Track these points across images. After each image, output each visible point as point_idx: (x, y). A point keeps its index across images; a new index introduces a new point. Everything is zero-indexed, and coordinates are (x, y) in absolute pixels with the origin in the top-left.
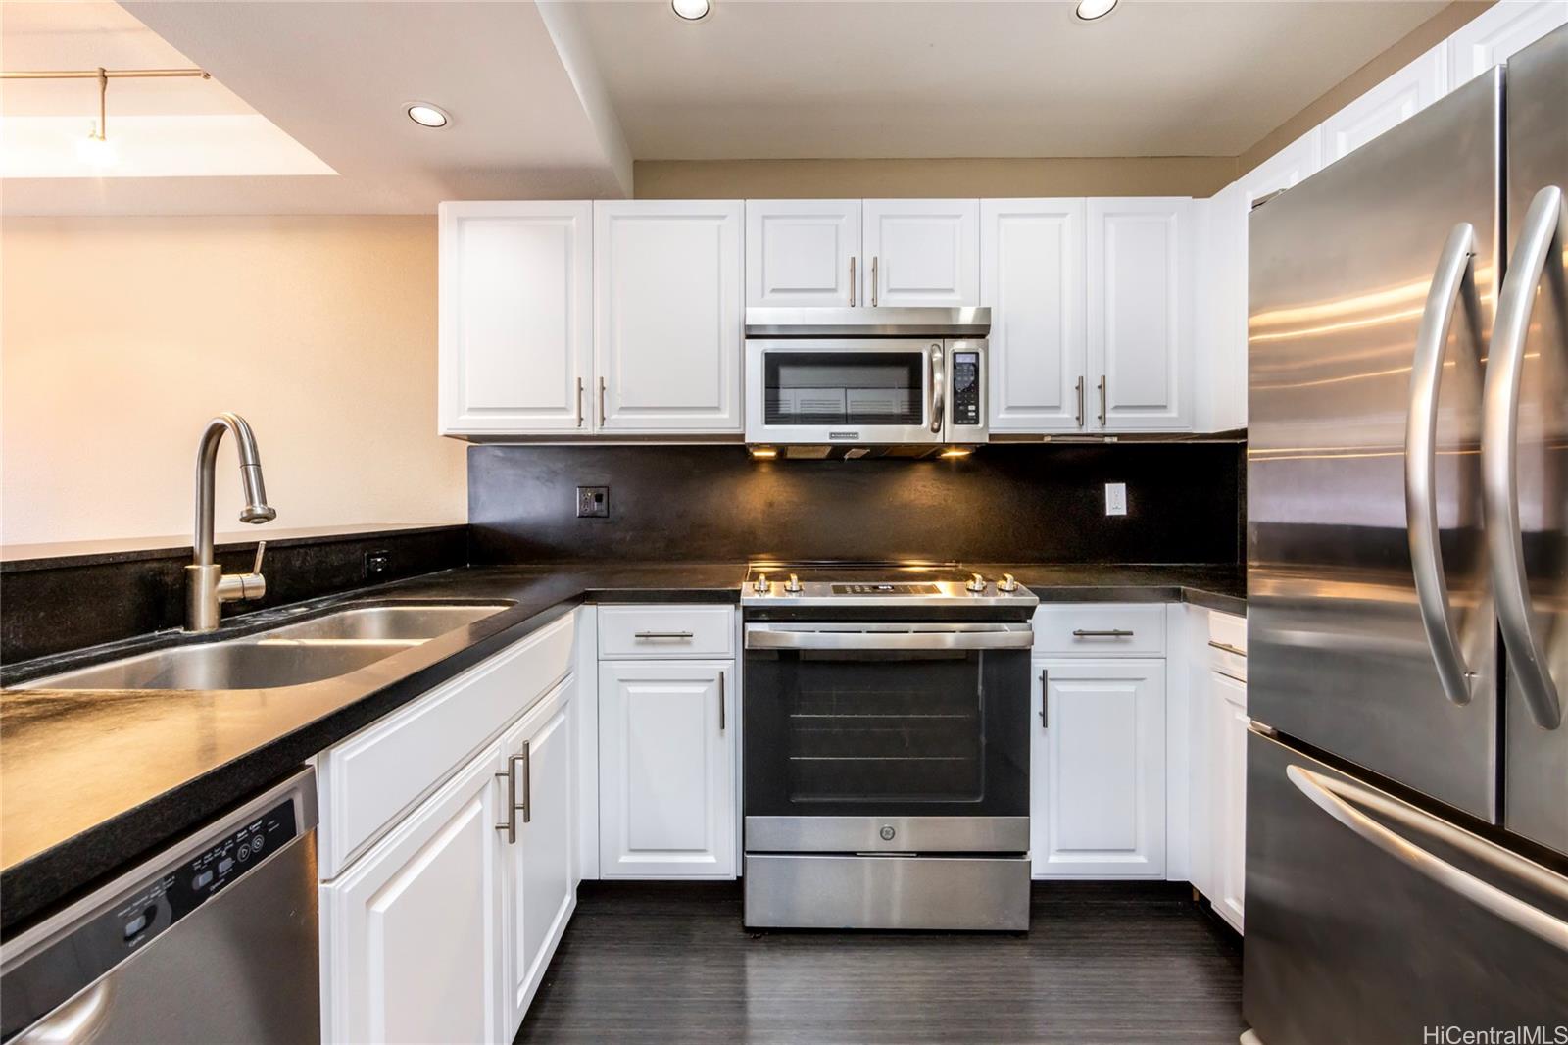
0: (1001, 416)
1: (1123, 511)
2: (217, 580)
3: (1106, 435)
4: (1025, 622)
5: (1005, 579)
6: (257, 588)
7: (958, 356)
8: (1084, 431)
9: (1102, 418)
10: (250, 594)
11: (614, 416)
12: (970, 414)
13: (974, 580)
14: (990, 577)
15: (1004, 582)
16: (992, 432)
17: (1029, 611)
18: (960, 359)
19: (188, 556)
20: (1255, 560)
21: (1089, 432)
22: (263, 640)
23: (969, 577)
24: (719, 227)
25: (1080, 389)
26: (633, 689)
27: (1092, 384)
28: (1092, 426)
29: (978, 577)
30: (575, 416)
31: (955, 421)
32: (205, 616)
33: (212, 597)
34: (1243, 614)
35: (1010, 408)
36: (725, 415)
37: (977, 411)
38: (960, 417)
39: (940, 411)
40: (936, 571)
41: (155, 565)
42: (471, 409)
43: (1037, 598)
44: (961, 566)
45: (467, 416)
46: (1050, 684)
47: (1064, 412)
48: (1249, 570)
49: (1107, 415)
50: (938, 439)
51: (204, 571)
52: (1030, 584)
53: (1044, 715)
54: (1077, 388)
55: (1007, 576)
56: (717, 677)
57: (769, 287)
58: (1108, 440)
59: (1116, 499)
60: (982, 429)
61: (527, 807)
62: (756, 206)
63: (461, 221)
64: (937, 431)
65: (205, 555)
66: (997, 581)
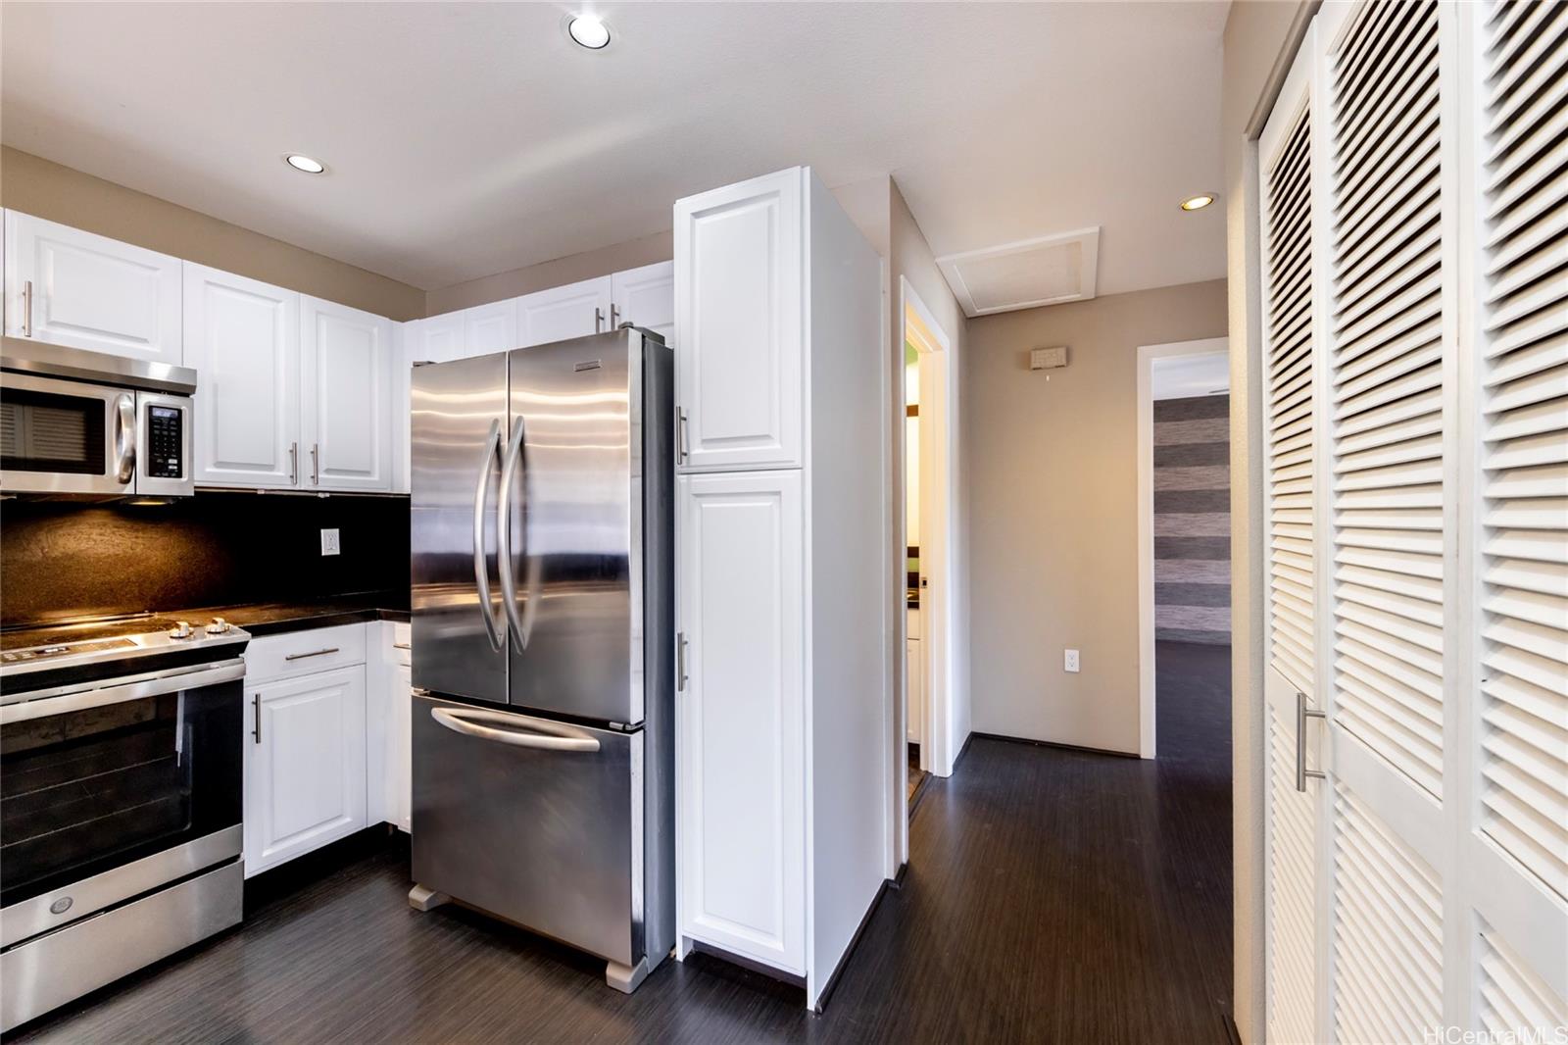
0: (208, 470)
1: (337, 551)
3: (318, 492)
4: (237, 657)
5: (216, 623)
7: (154, 409)
8: (297, 488)
9: (315, 478)
12: (170, 467)
13: (178, 626)
14: (197, 623)
15: (214, 625)
16: (197, 484)
17: (241, 647)
18: (157, 413)
20: (417, 583)
21: (302, 489)
23: (174, 625)
25: (294, 452)
27: (305, 448)
28: (305, 485)
29: (183, 624)
31: (152, 474)
34: (409, 621)
35: (219, 464)
37: (180, 465)
38: (156, 469)
39: (131, 462)
40: (122, 625)
43: (250, 635)
44: (156, 616)
46: (262, 706)
47: (279, 471)
48: (413, 591)
49: (320, 476)
50: (129, 490)
52: (242, 623)
53: (257, 733)
54: (291, 451)
55: (217, 619)
58: (321, 495)
59: (330, 542)
60: (186, 482)
64: (127, 481)
66: (206, 624)
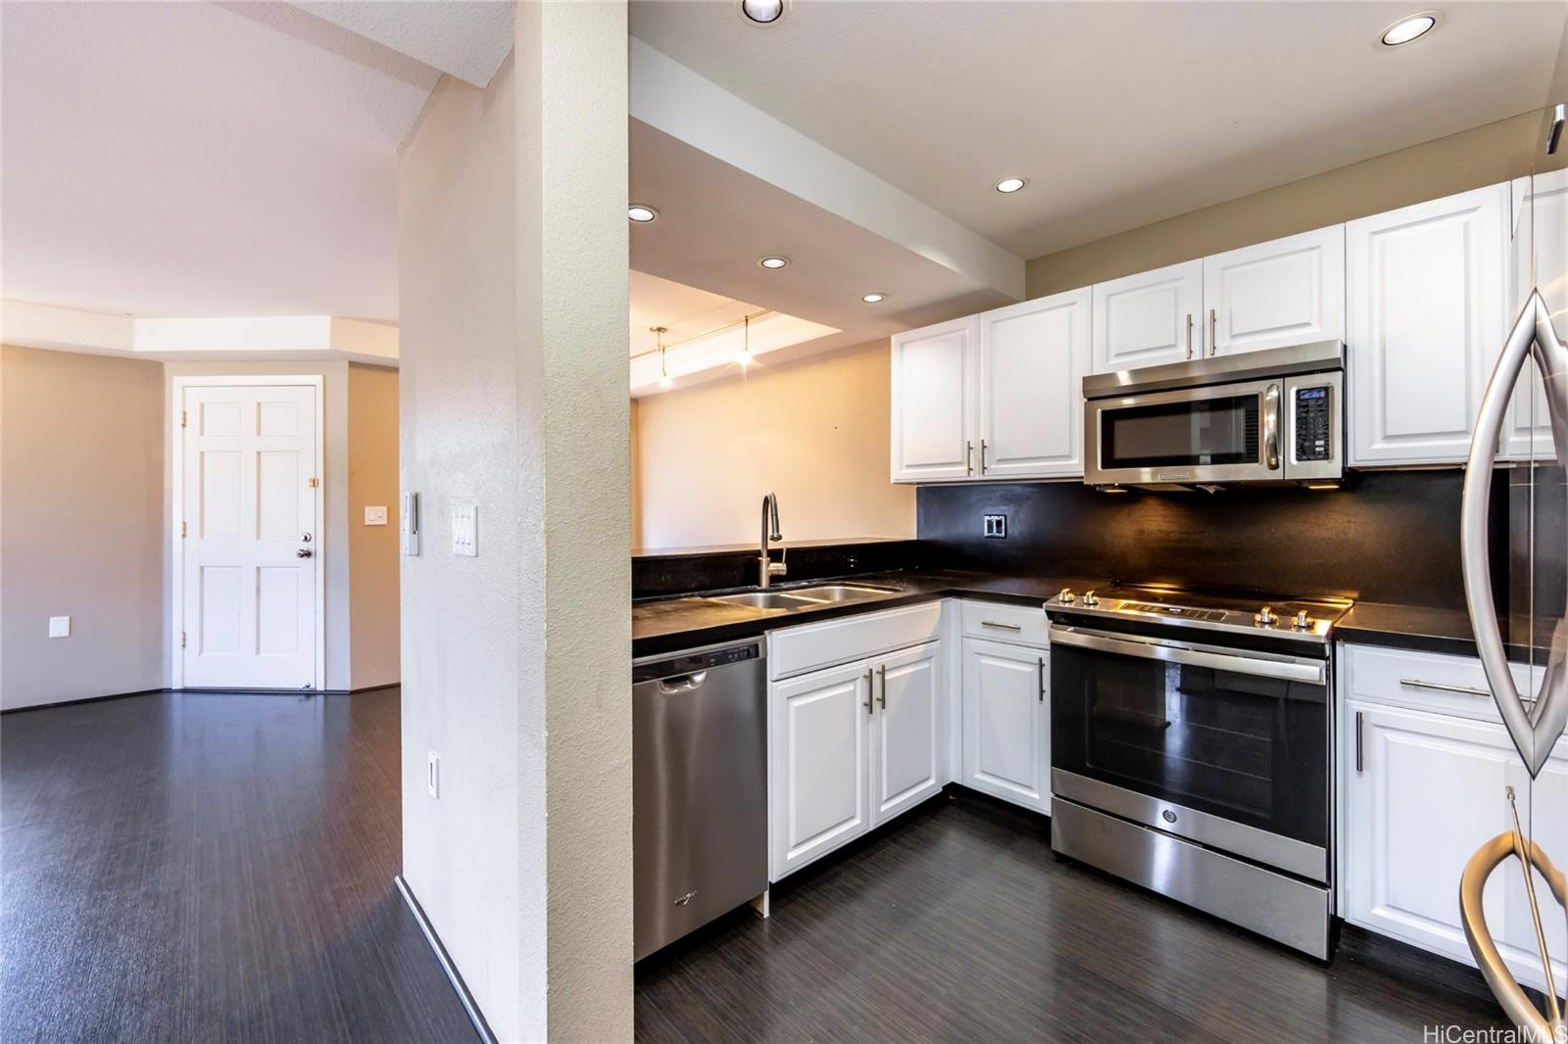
0: (1375, 446)
2: (768, 565)
6: (783, 570)
7: (1302, 392)
10: (781, 573)
11: (993, 467)
12: (1317, 449)
18: (1306, 395)
19: (758, 553)
22: (783, 595)
24: (1071, 313)
26: (985, 661)
30: (966, 468)
31: (1300, 457)
32: (765, 582)
33: (767, 574)
35: (1387, 438)
36: (1075, 461)
37: (1330, 445)
38: (1306, 453)
41: (750, 557)
42: (907, 466)
45: (905, 471)
50: (1277, 475)
51: (764, 560)
53: (1359, 759)
56: (1037, 661)
57: (1114, 350)
60: (1334, 464)
61: (883, 700)
62: (1101, 288)
63: (902, 345)
64: (1276, 468)
65: (765, 554)
